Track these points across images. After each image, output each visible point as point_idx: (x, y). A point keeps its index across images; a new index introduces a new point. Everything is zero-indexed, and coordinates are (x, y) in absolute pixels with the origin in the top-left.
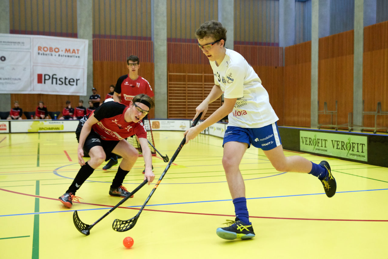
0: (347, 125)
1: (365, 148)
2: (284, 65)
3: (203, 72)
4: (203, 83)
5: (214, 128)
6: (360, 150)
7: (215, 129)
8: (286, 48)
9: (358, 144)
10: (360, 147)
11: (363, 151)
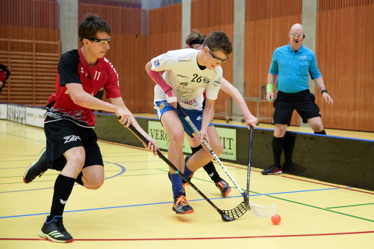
0: (224, 114)
1: (234, 143)
2: (148, 33)
3: (34, 39)
4: (34, 53)
5: (34, 116)
6: (227, 146)
7: (36, 117)
8: (151, 12)
9: (224, 138)
10: (227, 142)
11: (231, 148)
